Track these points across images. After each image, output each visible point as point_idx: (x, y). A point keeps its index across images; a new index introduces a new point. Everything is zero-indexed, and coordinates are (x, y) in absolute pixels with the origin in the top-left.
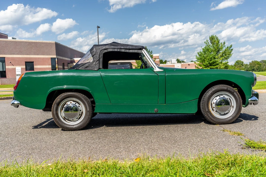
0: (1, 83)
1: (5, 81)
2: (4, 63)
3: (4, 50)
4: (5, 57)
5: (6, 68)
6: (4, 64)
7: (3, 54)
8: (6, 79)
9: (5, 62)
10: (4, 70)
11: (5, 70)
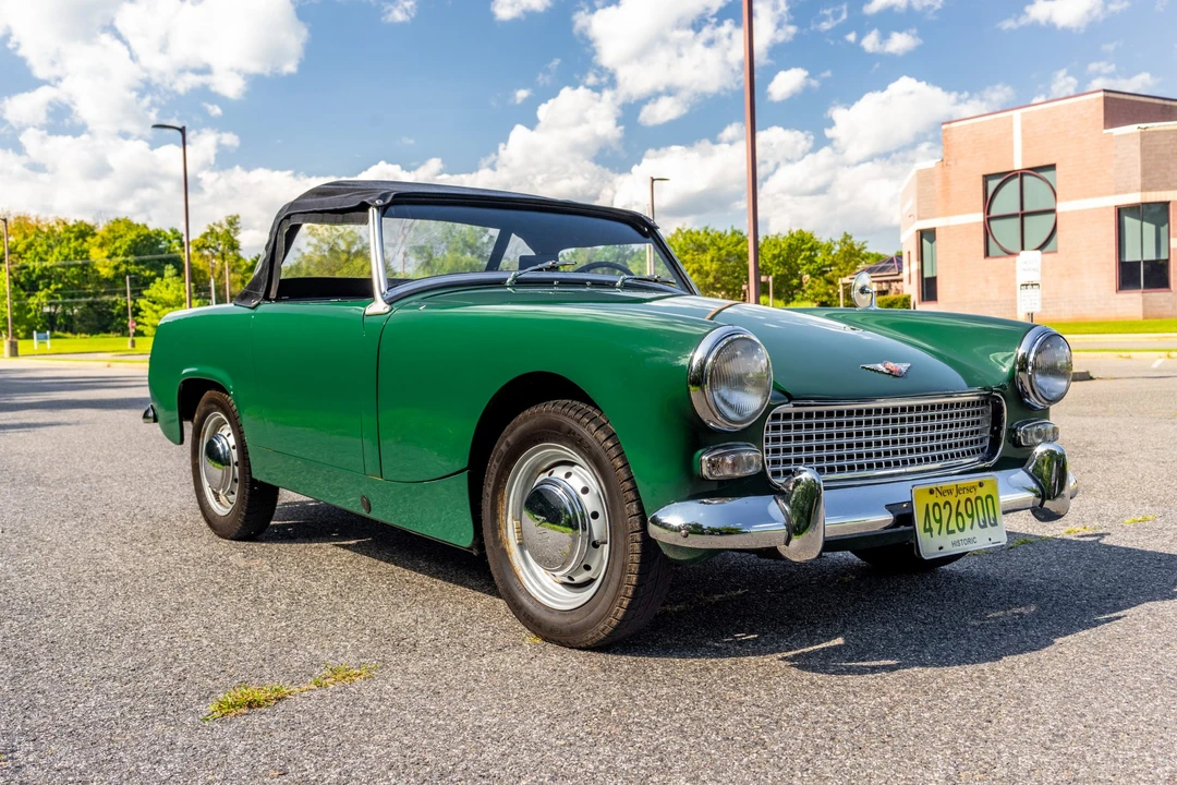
0: (1144, 311)
1: (1163, 304)
2: (1163, 225)
3: (1169, 169)
4: (1168, 200)
5: (1172, 246)
6: (1164, 230)
7: (1161, 190)
8: (1169, 294)
9: (1168, 221)
10: (1164, 256)
11: (1166, 257)
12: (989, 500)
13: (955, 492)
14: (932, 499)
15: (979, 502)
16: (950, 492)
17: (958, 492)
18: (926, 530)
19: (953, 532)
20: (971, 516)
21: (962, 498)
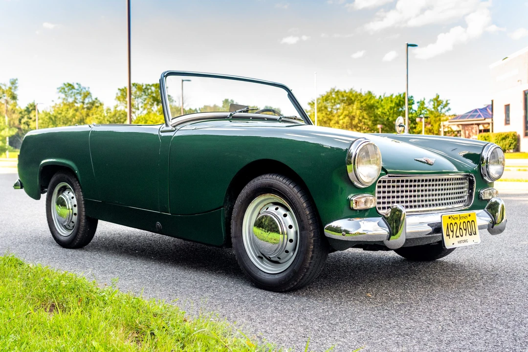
12: (473, 222)
13: (459, 218)
14: (450, 221)
15: (469, 223)
16: (457, 218)
17: (460, 218)
18: (447, 235)
19: (458, 237)
20: (465, 230)
21: (462, 221)
